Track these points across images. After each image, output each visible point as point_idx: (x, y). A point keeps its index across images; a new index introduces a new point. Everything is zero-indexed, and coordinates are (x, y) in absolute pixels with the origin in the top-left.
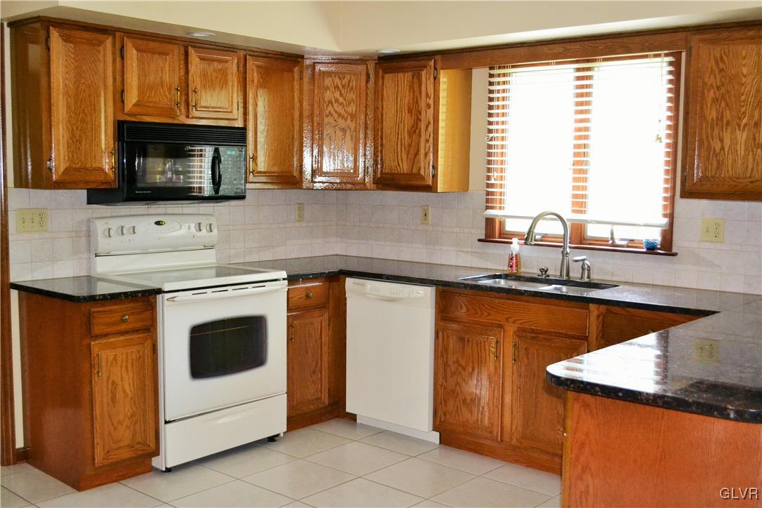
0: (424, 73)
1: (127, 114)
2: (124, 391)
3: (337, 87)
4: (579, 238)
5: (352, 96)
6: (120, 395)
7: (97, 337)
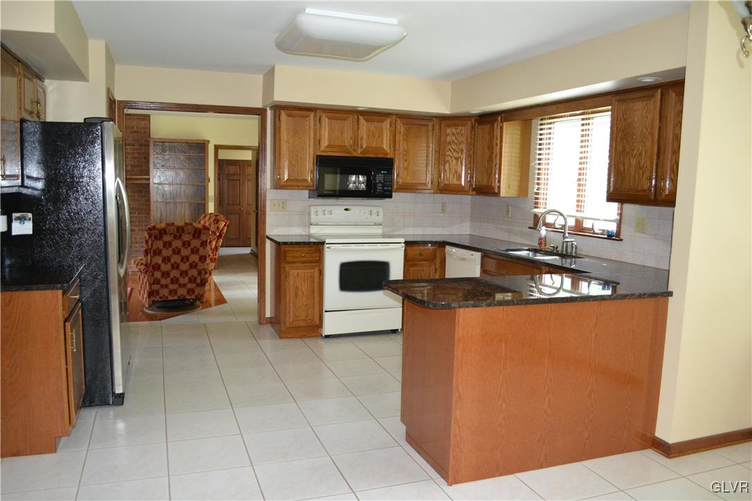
0: (495, 125)
1: (323, 151)
2: (302, 292)
3: (453, 134)
4: (579, 229)
5: (462, 139)
6: (300, 293)
7: (289, 263)
